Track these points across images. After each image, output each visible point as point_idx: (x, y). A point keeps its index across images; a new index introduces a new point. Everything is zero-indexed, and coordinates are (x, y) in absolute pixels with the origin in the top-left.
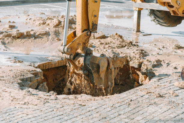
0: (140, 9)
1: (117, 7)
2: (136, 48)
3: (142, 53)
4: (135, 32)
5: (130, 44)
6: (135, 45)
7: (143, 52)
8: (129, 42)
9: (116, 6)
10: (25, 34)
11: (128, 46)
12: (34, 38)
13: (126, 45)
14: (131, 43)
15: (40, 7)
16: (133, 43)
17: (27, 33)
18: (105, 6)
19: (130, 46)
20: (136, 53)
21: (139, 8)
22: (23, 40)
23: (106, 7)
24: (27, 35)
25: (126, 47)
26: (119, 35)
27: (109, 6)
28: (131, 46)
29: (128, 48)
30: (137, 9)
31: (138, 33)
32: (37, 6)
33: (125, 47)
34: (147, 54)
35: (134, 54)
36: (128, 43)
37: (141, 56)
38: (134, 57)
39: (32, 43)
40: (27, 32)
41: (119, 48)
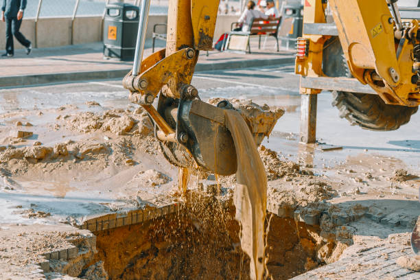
0: (316, 92)
1: (264, 87)
2: (307, 179)
3: (321, 191)
4: (304, 143)
5: (295, 170)
6: (305, 173)
7: (324, 188)
8: (292, 165)
9: (261, 84)
10: (55, 150)
11: (290, 175)
12: (74, 160)
13: (284, 174)
14: (296, 167)
15: (89, 88)
16: (301, 169)
17: (58, 149)
18: (235, 85)
19: (295, 176)
20: (308, 191)
21: (312, 89)
22: (51, 166)
23: (238, 87)
24: (60, 154)
25: (286, 177)
26: (269, 151)
27: (244, 86)
28: (297, 174)
29: (291, 180)
30: (309, 91)
31: (312, 145)
32: (82, 86)
33: (282, 176)
34: (333, 192)
35: (303, 194)
36: (289, 169)
37: (320, 198)
38: (303, 200)
39: (70, 171)
40: (60, 147)
41: (270, 180)
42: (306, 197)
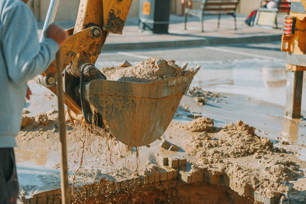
0: (301, 69)
2: (277, 157)
3: (286, 171)
5: (267, 147)
6: (278, 150)
7: (291, 168)
8: (265, 142)
10: (37, 120)
11: (261, 152)
12: (54, 130)
13: (255, 150)
14: (270, 144)
15: (114, 58)
16: (275, 146)
17: (39, 119)
18: (251, 58)
19: (265, 153)
20: (272, 170)
21: (297, 66)
22: (30, 134)
23: (254, 60)
24: (41, 123)
25: (256, 154)
26: (247, 126)
27: (261, 59)
28: (267, 152)
29: (260, 157)
30: (294, 69)
32: (108, 56)
33: (253, 153)
34: (299, 172)
35: (267, 173)
36: (261, 146)
37: (284, 178)
38: (266, 180)
39: (47, 141)
40: (41, 117)
41: (239, 156)
42: (269, 176)
